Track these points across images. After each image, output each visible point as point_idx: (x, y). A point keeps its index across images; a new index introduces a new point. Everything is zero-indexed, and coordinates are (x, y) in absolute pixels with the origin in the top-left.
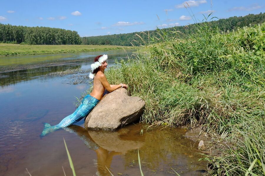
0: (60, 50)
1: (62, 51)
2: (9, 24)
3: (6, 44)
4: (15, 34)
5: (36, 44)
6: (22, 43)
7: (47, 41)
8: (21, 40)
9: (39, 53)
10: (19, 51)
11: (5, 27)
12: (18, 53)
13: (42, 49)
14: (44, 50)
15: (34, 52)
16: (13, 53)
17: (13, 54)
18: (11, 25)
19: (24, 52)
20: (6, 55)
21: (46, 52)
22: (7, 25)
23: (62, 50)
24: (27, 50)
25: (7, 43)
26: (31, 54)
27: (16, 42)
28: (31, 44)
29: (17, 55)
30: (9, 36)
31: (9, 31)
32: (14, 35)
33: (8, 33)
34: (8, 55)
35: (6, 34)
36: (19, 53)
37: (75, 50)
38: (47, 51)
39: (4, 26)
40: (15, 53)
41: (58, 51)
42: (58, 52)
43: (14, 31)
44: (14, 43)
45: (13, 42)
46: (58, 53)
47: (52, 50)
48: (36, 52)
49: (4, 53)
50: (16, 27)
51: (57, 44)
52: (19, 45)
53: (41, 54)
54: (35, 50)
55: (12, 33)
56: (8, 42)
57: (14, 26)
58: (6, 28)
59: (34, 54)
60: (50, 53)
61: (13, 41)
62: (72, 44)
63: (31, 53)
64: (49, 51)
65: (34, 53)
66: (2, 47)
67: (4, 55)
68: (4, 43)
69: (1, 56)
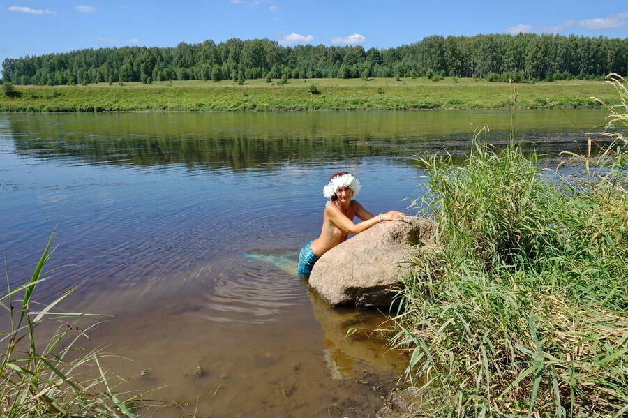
2: (601, 37)
3: (584, 82)
4: (612, 58)
11: (590, 44)
16: (594, 101)
17: (591, 104)
18: (606, 38)
20: (575, 107)
22: (598, 38)
25: (588, 79)
29: (601, 107)
30: (594, 63)
31: (597, 51)
32: (609, 61)
33: (594, 57)
34: (580, 105)
35: (589, 59)
39: (589, 41)
43: (610, 51)
45: (601, 77)
50: (618, 41)
55: (604, 55)
56: (591, 76)
57: (613, 41)
58: (592, 47)
61: (601, 74)
66: (572, 87)
67: (572, 105)
68: (581, 78)
69: (562, 107)
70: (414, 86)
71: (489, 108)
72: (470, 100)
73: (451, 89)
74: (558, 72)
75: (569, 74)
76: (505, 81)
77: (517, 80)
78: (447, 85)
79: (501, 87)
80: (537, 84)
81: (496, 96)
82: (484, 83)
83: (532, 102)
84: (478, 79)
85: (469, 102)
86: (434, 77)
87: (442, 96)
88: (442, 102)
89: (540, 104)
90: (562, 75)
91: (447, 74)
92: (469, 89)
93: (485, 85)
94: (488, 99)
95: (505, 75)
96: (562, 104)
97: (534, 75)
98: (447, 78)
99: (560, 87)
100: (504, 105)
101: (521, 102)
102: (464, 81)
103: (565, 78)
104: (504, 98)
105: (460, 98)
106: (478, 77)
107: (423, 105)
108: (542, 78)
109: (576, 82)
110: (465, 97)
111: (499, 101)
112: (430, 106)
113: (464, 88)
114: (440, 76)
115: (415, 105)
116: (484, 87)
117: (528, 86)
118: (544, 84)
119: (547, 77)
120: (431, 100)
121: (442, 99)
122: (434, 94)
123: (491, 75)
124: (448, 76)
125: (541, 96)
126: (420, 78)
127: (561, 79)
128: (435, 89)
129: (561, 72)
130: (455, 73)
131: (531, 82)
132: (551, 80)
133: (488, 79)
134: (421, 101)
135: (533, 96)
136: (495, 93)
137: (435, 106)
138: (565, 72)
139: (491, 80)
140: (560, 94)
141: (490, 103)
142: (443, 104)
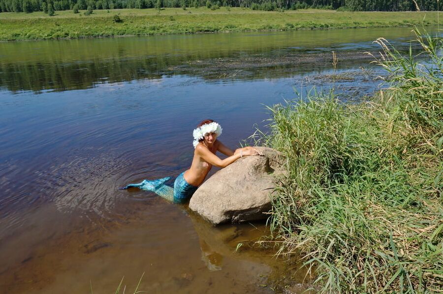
0: (401, 21)
1: (405, 24)
3: (315, 11)
5: (362, 10)
6: (340, 8)
7: (382, 5)
8: (340, 3)
9: (363, 26)
10: (332, 21)
12: (329, 25)
13: (370, 19)
14: (372, 21)
15: (355, 23)
16: (323, 24)
17: (322, 26)
19: (340, 23)
20: (312, 28)
21: (376, 25)
23: (405, 22)
24: (344, 21)
25: (318, 8)
26: (351, 28)
27: (331, 6)
28: (355, 9)
29: (328, 28)
34: (315, 27)
36: (331, 26)
37: (431, 21)
38: (377, 23)
40: (325, 25)
41: (396, 22)
42: (396, 24)
44: (329, 8)
45: (327, 7)
46: (396, 26)
47: (387, 22)
48: (358, 23)
49: (310, 24)
51: (399, 9)
52: (335, 11)
53: (366, 27)
54: (358, 20)
56: (320, 6)
59: (355, 28)
60: (382, 26)
61: (326, 4)
62: (428, 10)
63: (350, 26)
64: (381, 22)
65: (355, 25)
66: (309, 15)
67: (310, 27)
68: (314, 8)
69: (304, 29)
70: (198, 14)
71: (254, 31)
72: (241, 25)
73: (226, 16)
74: (298, 4)
75: (306, 4)
76: (264, 10)
77: (272, 9)
78: (223, 13)
79: (261, 14)
80: (286, 12)
81: (259, 21)
82: (249, 11)
83: (284, 26)
84: (244, 8)
85: (240, 26)
86: (212, 7)
87: (220, 22)
88: (220, 27)
89: (289, 27)
90: (301, 5)
91: (221, 5)
92: (239, 16)
93: (250, 13)
94: (253, 23)
95: (263, 5)
96: (303, 27)
97: (283, 5)
98: (222, 8)
99: (301, 14)
100: (265, 28)
101: (277, 26)
102: (235, 10)
103: (304, 8)
104: (264, 23)
105: (233, 23)
106: (245, 7)
107: (206, 29)
108: (289, 7)
109: (311, 11)
110: (236, 22)
111: (261, 25)
112: (211, 30)
113: (235, 15)
114: (217, 6)
115: (200, 29)
116: (250, 15)
117: (280, 13)
118: (290, 12)
119: (292, 6)
120: (212, 25)
121: (219, 24)
122: (213, 20)
123: (254, 5)
124: (222, 6)
125: (290, 21)
126: (202, 8)
127: (301, 8)
128: (214, 17)
129: (301, 3)
130: (228, 4)
131: (282, 10)
132: (295, 9)
133: (252, 8)
134: (204, 26)
135: (284, 21)
136: (258, 19)
137: (215, 30)
138: (304, 3)
139: (254, 9)
140: (302, 19)
141: (255, 26)
142: (221, 28)
